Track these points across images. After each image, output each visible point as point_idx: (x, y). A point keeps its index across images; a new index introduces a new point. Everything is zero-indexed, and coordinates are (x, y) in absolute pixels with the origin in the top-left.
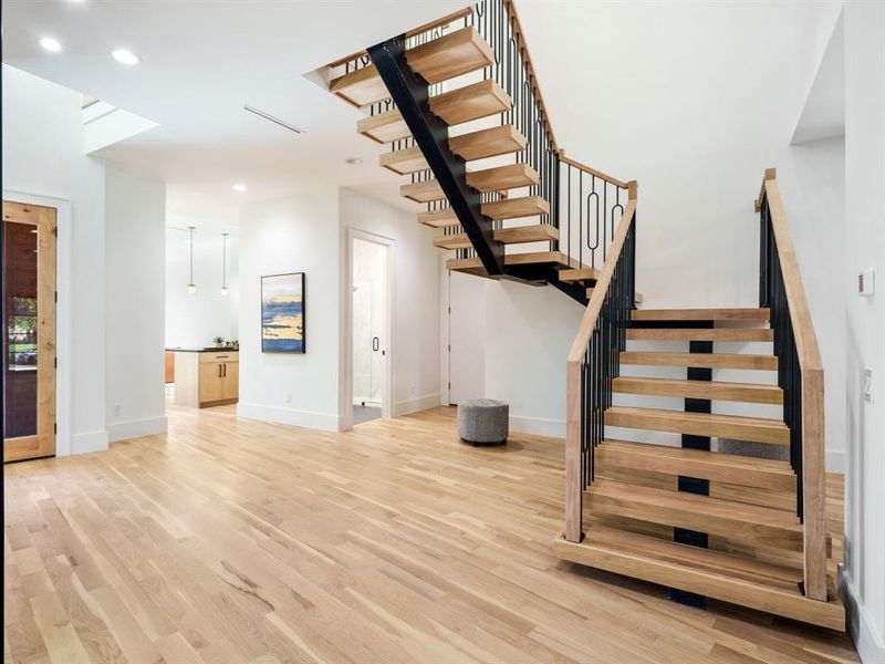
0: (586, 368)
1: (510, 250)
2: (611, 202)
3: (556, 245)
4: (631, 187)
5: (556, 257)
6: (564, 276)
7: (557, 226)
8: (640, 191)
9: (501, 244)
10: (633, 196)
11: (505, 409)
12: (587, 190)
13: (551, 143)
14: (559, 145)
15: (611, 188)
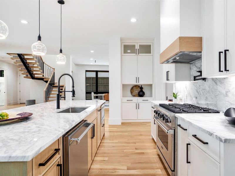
0: (46, 91)
1: (36, 76)
2: (51, 70)
3: (43, 76)
4: (54, 69)
5: (43, 77)
6: (44, 80)
7: (43, 73)
8: (55, 69)
9: (34, 75)
10: (54, 70)
11: (35, 100)
12: (48, 68)
13: (42, 61)
14: (44, 61)
15: (51, 68)
